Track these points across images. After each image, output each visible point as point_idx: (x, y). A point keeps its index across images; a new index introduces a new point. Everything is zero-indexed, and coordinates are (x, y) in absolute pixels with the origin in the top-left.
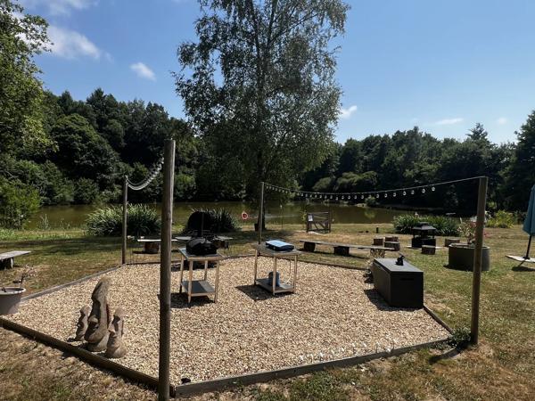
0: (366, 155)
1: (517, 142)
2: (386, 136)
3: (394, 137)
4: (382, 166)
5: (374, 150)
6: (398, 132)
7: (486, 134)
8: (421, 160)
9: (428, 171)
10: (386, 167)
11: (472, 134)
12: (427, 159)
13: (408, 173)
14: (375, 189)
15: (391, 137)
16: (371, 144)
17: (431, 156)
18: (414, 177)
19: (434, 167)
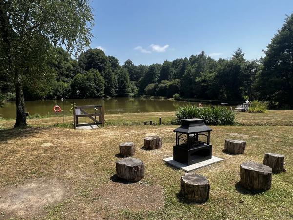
0: (175, 70)
2: (186, 59)
3: (190, 59)
4: (183, 75)
5: (179, 67)
6: (193, 56)
7: (243, 55)
8: (206, 71)
10: (185, 76)
11: (235, 54)
12: (209, 70)
13: (198, 79)
14: (179, 89)
15: (188, 59)
16: (176, 63)
17: (211, 69)
18: (201, 82)
19: (213, 75)
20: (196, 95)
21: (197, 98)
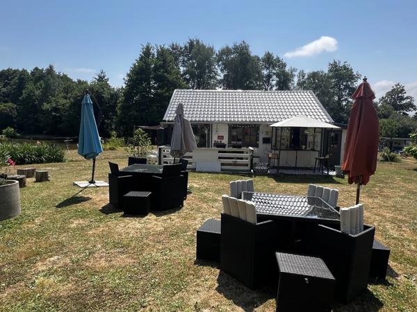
0: (4, 87)
1: (124, 86)
2: (24, 71)
3: (32, 73)
4: (20, 98)
5: (12, 82)
6: (36, 69)
7: (108, 79)
8: (58, 95)
9: (63, 105)
10: (24, 100)
11: (97, 77)
12: (63, 94)
13: (46, 106)
14: (15, 120)
15: (29, 72)
16: (8, 76)
17: (67, 93)
18: (51, 111)
19: (67, 102)
20: (45, 130)
21: (47, 134)
